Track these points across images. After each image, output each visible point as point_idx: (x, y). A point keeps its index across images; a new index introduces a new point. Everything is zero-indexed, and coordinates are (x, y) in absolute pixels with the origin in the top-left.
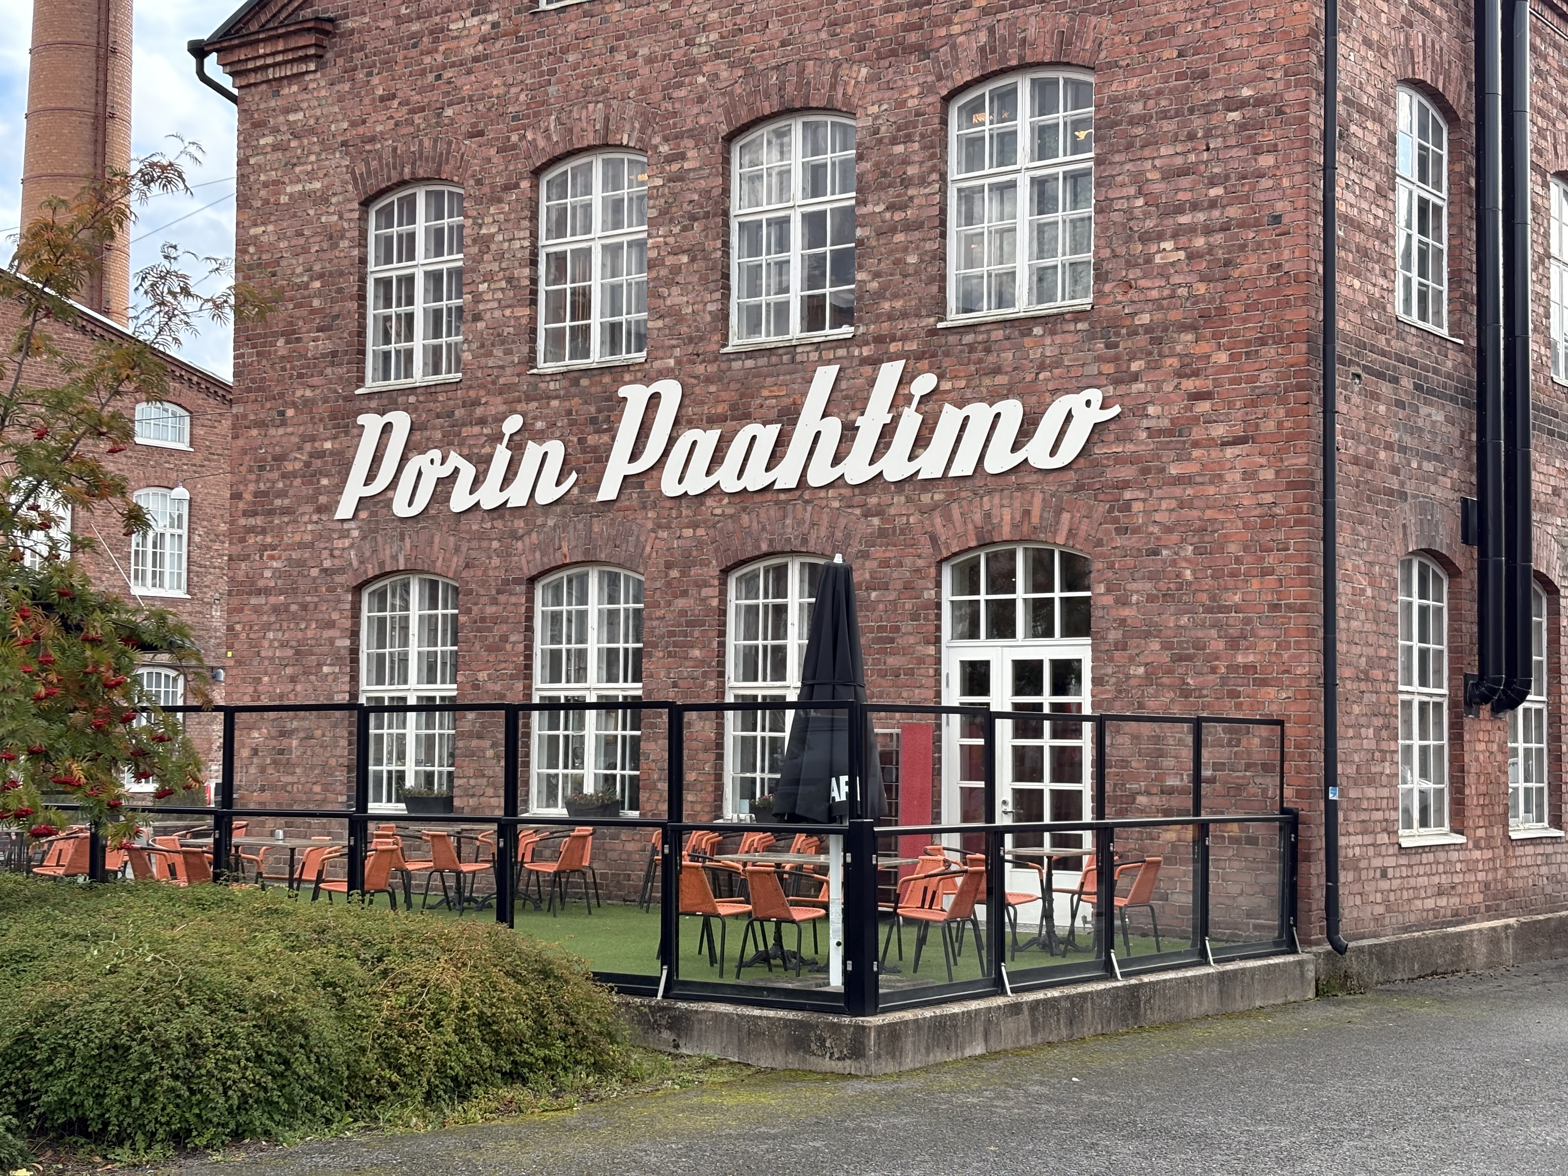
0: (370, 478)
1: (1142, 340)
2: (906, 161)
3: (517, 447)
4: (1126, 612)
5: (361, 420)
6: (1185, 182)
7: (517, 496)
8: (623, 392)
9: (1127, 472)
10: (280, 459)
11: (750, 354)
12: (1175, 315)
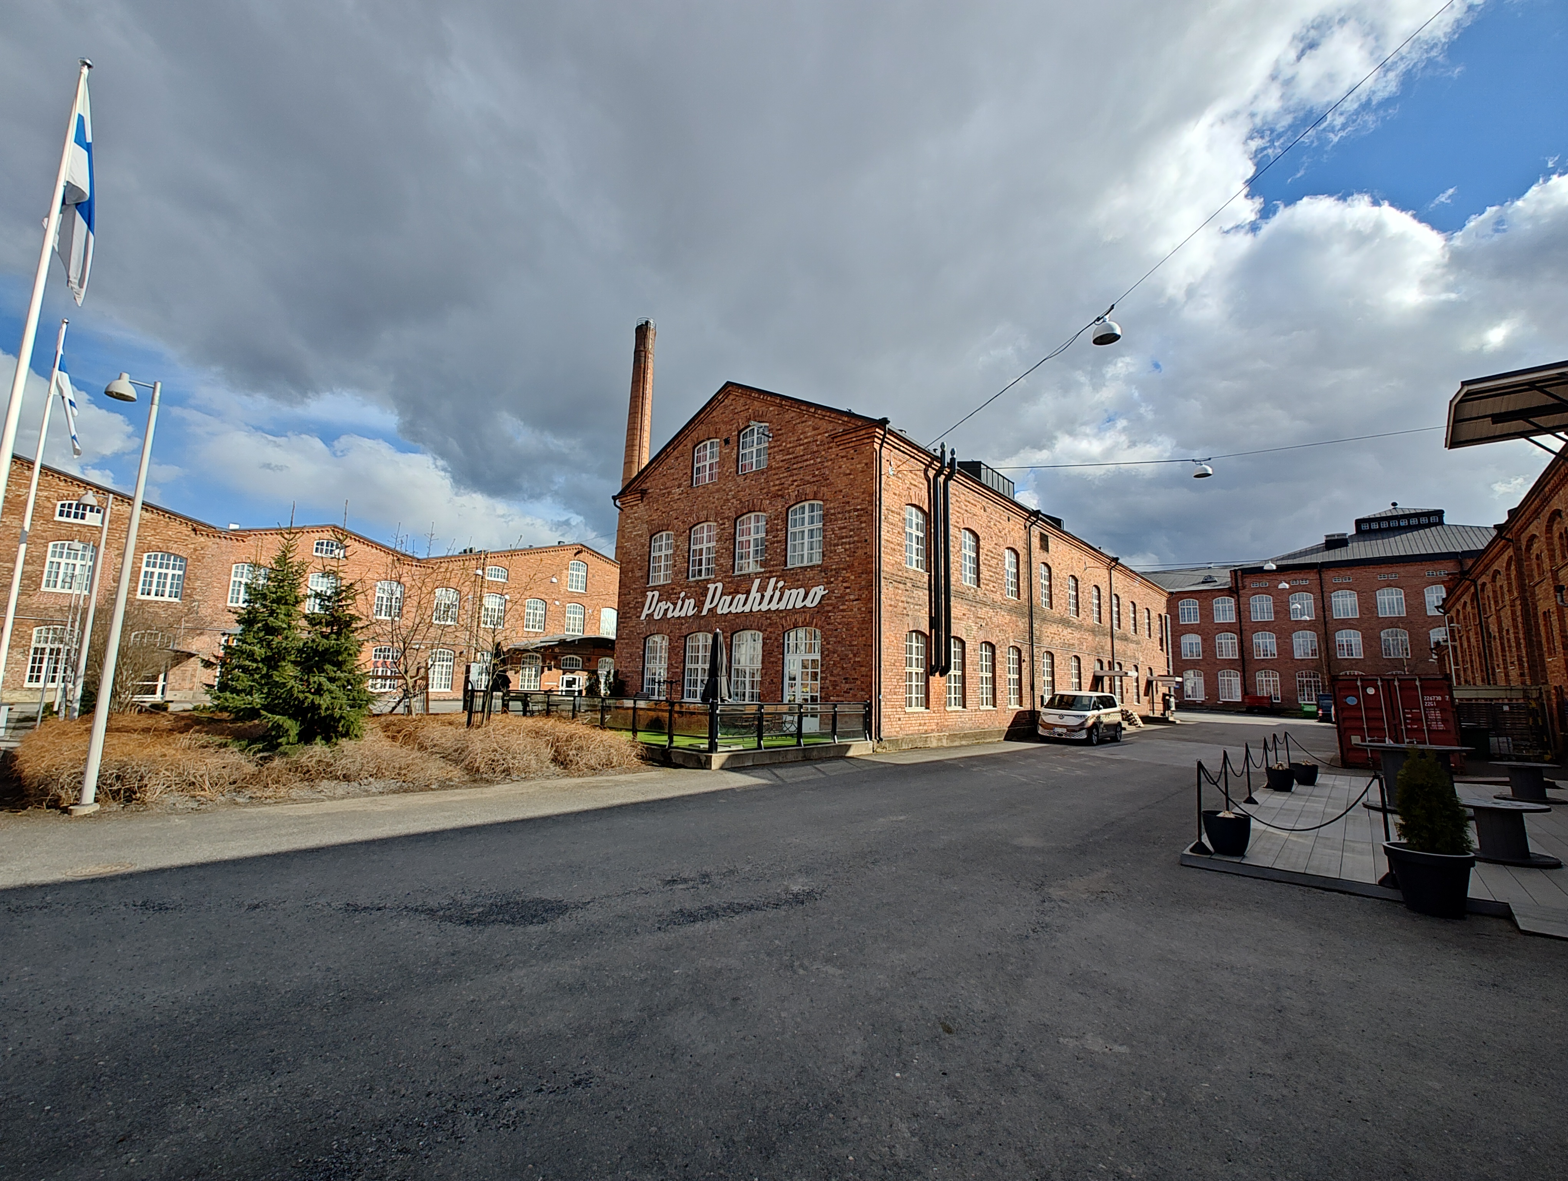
0: (649, 609)
1: (834, 572)
2: (777, 525)
3: (683, 601)
4: (829, 646)
5: (648, 593)
6: (844, 530)
7: (683, 614)
8: (709, 586)
9: (830, 608)
10: (629, 603)
11: (739, 576)
12: (842, 566)
